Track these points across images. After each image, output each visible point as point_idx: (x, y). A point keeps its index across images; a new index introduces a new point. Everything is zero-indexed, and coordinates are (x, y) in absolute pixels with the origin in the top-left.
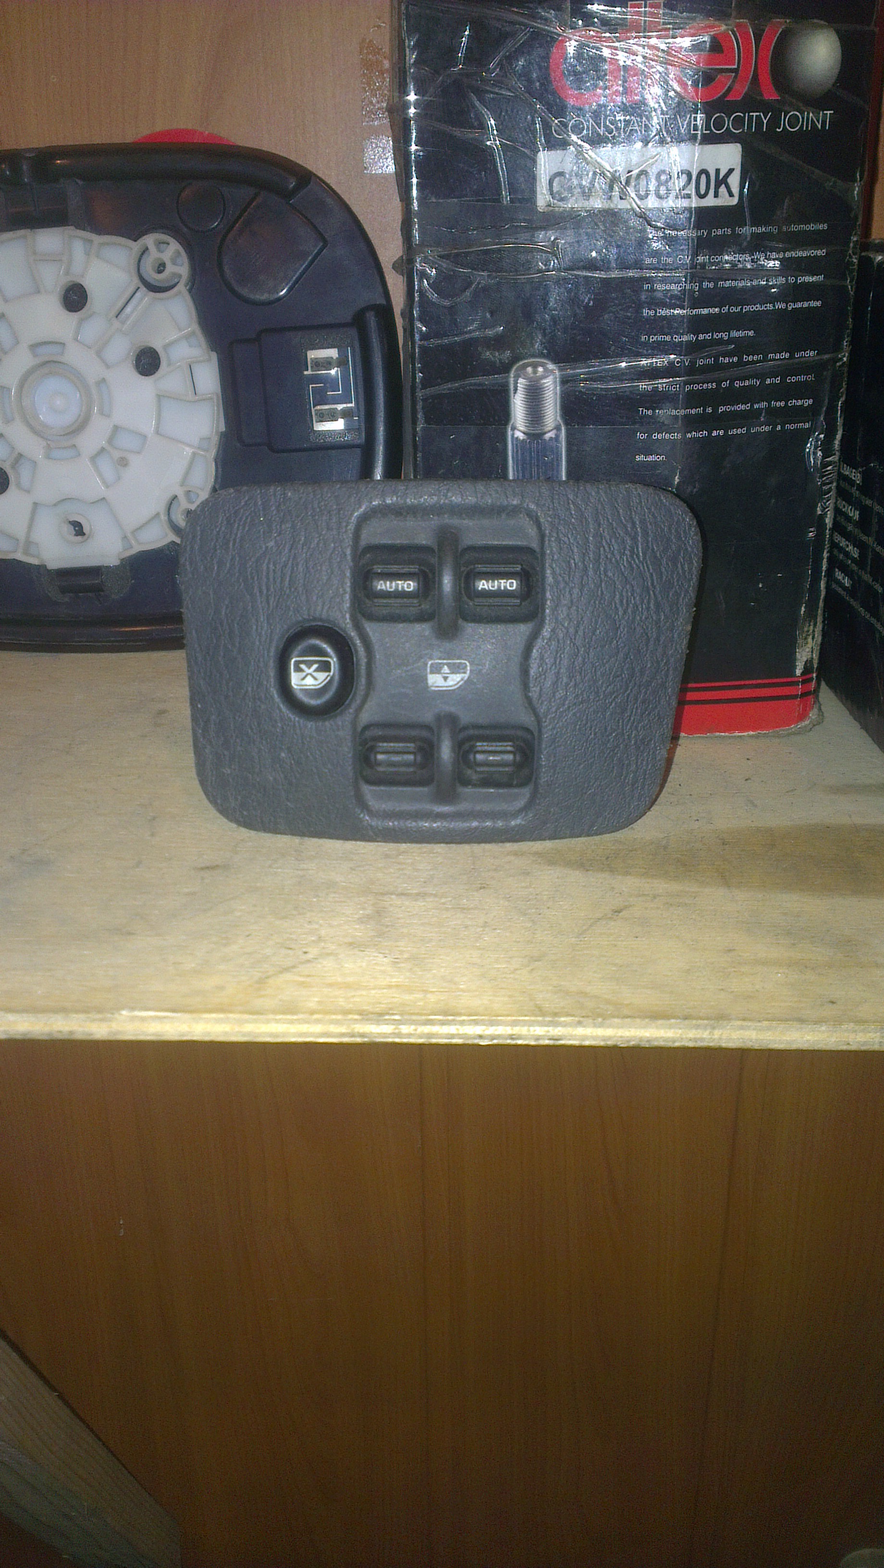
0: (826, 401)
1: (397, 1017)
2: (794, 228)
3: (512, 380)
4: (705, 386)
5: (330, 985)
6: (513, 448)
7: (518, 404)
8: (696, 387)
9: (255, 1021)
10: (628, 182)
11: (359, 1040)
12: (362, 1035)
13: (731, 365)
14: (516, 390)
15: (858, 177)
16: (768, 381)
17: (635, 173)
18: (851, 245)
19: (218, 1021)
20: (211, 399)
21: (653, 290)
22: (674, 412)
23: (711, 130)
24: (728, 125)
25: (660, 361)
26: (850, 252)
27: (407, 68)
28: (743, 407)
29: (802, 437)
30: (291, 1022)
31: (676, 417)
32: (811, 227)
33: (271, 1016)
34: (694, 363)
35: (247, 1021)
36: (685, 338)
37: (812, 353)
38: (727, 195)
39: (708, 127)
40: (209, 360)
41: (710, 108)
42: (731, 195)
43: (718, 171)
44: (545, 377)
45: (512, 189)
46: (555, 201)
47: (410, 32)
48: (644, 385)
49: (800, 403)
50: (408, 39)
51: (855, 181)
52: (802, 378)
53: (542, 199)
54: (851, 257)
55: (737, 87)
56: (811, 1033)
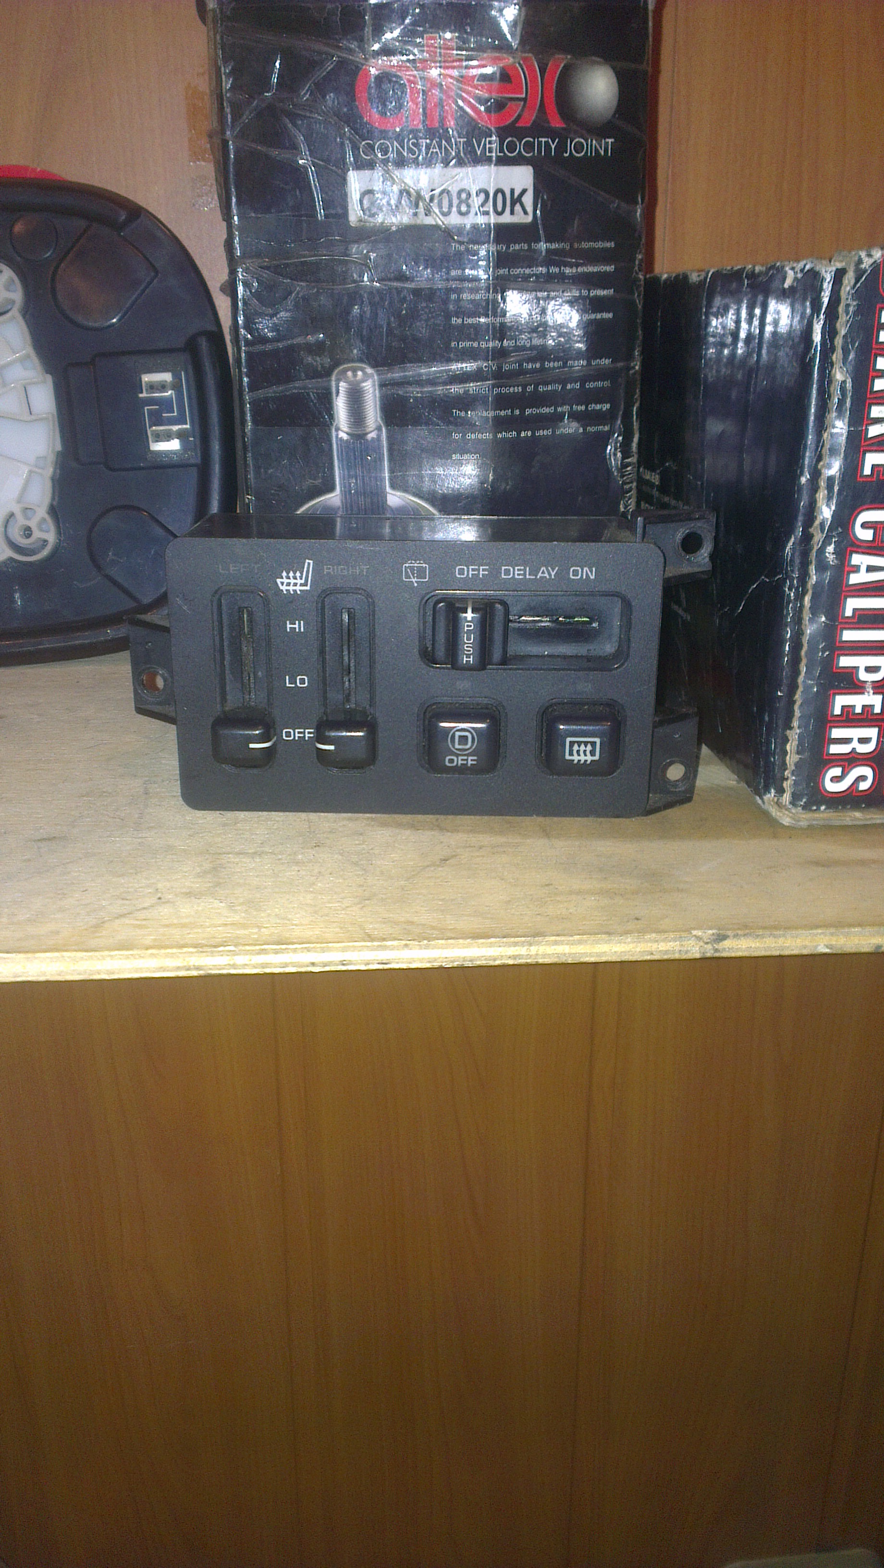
0: (622, 407)
2: (585, 245)
3: (333, 384)
4: (512, 390)
5: (167, 926)
6: (338, 450)
7: (341, 406)
8: (504, 390)
9: (92, 959)
10: (432, 199)
11: (195, 973)
12: (198, 968)
13: (534, 371)
14: (338, 393)
15: (640, 200)
16: (569, 387)
17: (437, 192)
18: (637, 263)
19: (53, 960)
20: (46, 419)
21: (459, 300)
22: (485, 414)
23: (505, 153)
24: (520, 148)
25: (469, 366)
26: (636, 268)
27: (224, 93)
28: (546, 410)
29: (604, 439)
30: (127, 958)
31: (487, 418)
32: (600, 245)
34: (500, 368)
35: (82, 960)
36: (491, 345)
37: (606, 362)
38: (522, 213)
39: (501, 151)
40: (44, 382)
41: (503, 133)
42: (526, 213)
43: (512, 191)
44: (364, 381)
45: (326, 206)
46: (366, 217)
47: (225, 61)
48: (456, 389)
49: (598, 407)
50: (224, 67)
51: (637, 203)
52: (599, 384)
53: (355, 214)
54: (637, 273)
55: (526, 114)
56: (618, 945)
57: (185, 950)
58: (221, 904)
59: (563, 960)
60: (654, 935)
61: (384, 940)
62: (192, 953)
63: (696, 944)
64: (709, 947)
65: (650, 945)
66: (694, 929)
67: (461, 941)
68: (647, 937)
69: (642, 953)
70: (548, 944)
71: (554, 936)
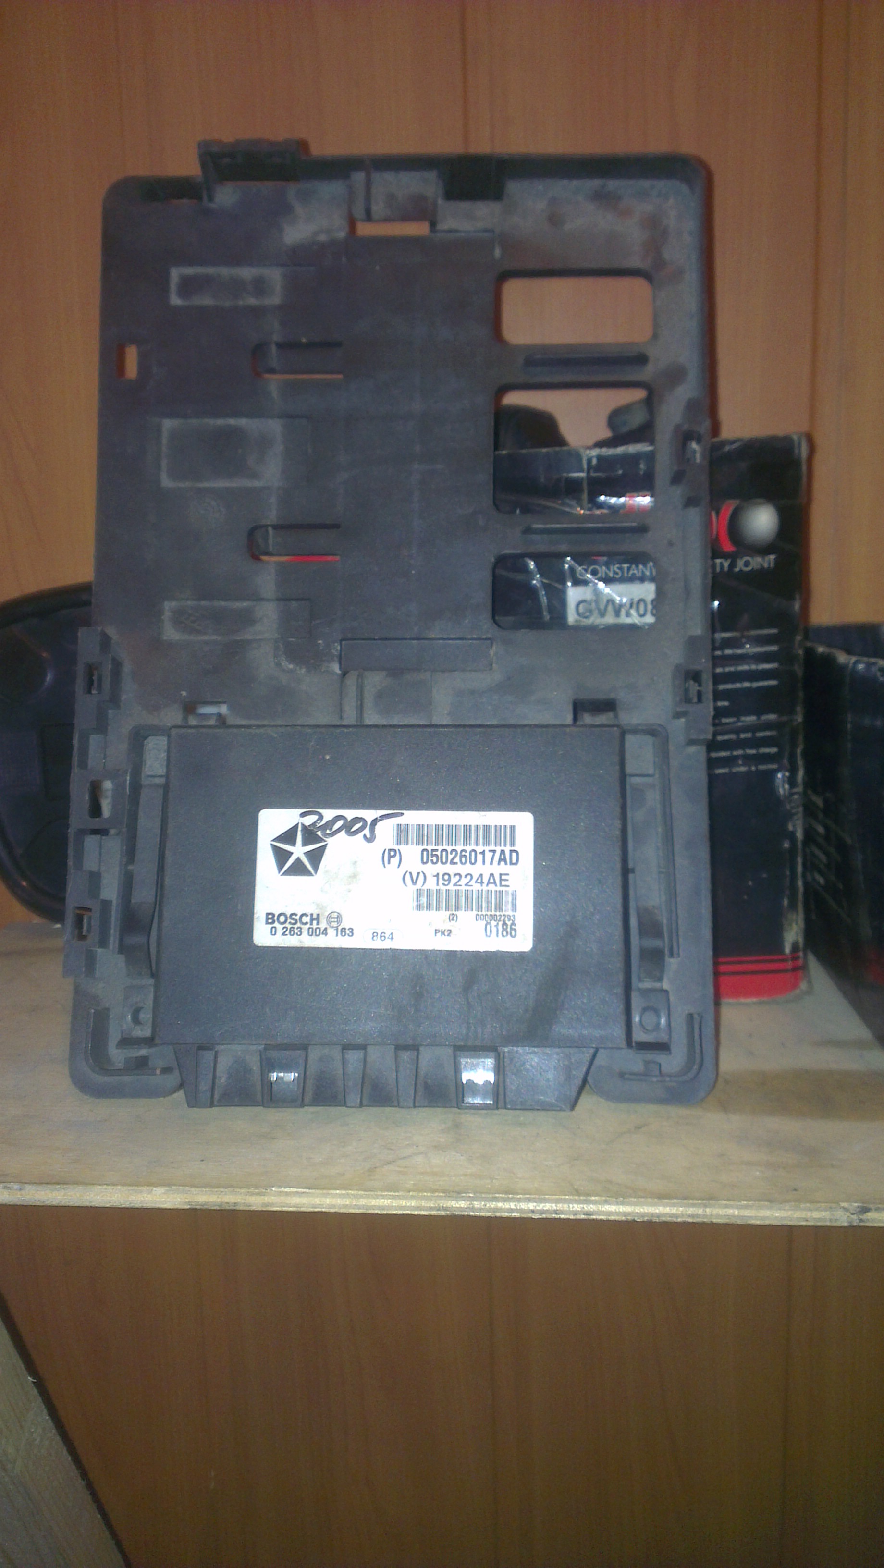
0: (788, 749)
1: (471, 1195)
2: (753, 633)
5: (422, 1173)
9: (368, 1197)
10: (632, 605)
11: (443, 1213)
12: (445, 1209)
15: (796, 597)
16: (742, 736)
17: (636, 600)
18: (797, 643)
19: (341, 1196)
26: (796, 647)
28: (723, 754)
29: (772, 774)
30: (394, 1198)
32: (766, 631)
33: (379, 1193)
35: (361, 1197)
37: (772, 717)
45: (550, 611)
46: (581, 619)
49: (768, 750)
51: (794, 600)
52: (768, 733)
53: (571, 617)
54: (797, 651)
56: (779, 1211)
57: (437, 1194)
58: (462, 1158)
59: (733, 1221)
60: (808, 1205)
61: (588, 1195)
62: (441, 1196)
63: (845, 1215)
64: (855, 1217)
65: (805, 1213)
66: (843, 1202)
67: (649, 1200)
68: (802, 1205)
69: (799, 1219)
70: (720, 1206)
71: (725, 1200)
